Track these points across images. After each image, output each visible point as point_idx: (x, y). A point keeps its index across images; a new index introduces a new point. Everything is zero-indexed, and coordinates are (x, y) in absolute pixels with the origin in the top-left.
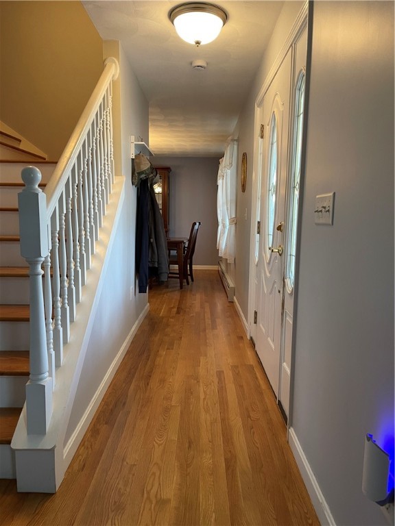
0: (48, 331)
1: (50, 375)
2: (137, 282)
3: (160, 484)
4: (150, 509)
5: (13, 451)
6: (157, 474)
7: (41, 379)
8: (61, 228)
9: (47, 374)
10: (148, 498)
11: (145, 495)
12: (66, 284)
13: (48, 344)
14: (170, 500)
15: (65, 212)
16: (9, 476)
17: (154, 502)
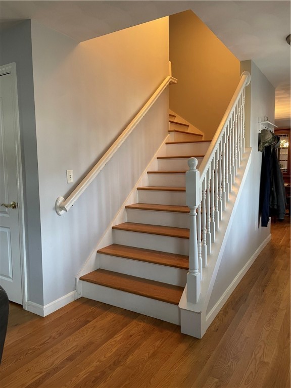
0: (198, 247)
1: (200, 271)
2: (261, 218)
3: (263, 353)
4: (255, 364)
5: (180, 309)
6: (263, 347)
7: (195, 273)
8: (207, 188)
9: (197, 271)
10: (255, 358)
11: (253, 356)
12: (210, 220)
13: (199, 254)
14: (269, 363)
15: (210, 178)
16: (177, 323)
17: (258, 361)
